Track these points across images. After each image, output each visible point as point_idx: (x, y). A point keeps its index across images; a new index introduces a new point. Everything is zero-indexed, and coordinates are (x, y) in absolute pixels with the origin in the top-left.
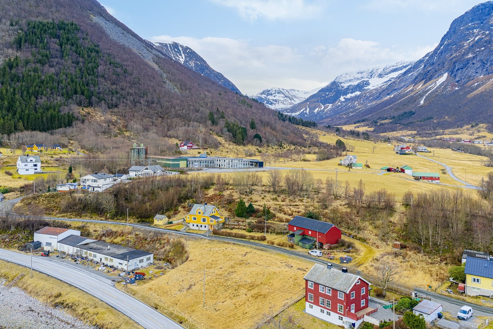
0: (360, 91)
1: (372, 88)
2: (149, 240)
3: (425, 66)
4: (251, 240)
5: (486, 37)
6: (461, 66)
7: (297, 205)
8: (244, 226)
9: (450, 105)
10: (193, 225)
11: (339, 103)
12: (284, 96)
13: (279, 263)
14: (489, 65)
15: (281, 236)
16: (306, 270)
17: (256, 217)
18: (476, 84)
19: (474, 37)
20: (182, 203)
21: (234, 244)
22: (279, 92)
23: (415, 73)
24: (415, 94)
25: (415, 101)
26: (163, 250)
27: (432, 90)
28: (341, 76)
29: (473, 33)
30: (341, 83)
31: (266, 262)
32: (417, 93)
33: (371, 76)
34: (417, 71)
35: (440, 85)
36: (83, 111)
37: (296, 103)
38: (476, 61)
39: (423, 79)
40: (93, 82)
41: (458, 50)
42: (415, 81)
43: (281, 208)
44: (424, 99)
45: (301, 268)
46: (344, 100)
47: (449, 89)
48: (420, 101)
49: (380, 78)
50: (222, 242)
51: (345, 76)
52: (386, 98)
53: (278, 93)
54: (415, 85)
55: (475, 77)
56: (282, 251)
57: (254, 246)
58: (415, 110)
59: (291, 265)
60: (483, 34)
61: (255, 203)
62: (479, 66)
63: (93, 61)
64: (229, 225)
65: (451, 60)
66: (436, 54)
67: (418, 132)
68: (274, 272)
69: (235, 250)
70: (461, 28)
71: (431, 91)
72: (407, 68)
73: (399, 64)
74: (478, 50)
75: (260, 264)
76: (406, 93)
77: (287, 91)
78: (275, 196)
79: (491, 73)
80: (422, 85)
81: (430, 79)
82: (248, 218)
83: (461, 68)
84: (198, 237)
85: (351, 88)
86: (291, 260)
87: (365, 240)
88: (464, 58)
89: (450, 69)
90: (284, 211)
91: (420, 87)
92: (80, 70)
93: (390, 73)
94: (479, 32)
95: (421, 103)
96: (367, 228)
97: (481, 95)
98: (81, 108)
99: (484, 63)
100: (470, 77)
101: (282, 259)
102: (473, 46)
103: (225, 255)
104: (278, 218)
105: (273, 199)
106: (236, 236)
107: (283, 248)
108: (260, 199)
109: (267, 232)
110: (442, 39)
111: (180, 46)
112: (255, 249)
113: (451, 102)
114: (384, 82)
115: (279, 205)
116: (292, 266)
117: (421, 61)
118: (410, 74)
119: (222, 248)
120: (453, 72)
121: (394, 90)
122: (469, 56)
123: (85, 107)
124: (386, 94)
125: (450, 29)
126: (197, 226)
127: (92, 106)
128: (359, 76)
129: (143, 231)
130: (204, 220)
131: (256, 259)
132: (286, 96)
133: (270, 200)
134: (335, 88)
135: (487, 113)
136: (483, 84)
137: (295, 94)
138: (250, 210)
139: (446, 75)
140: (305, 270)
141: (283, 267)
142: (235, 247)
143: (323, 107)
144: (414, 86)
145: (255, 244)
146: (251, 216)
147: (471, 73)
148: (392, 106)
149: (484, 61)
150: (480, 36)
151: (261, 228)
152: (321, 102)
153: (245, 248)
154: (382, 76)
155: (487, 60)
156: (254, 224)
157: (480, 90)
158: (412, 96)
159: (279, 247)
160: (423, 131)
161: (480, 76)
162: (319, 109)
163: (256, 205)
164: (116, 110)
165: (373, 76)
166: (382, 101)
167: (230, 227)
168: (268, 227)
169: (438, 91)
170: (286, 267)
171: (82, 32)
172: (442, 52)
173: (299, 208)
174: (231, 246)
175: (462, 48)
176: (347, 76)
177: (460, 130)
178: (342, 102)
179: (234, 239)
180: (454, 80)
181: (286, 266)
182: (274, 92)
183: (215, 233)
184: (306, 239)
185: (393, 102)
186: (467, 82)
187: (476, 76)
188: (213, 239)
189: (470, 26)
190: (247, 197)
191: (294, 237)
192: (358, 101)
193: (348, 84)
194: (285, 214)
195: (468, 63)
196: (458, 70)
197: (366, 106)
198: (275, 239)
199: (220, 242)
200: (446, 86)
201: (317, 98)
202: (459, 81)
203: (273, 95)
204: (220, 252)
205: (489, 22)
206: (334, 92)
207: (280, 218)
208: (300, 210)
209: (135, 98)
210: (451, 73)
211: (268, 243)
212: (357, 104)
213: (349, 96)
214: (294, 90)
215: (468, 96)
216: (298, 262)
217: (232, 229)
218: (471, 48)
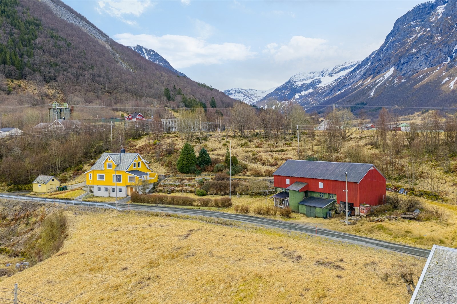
0: (313, 89)
1: (324, 86)
2: (10, 218)
3: (372, 63)
4: (203, 208)
5: (427, 34)
6: (406, 60)
7: (283, 151)
8: (192, 187)
9: (399, 95)
10: (99, 189)
11: (294, 101)
12: (244, 95)
13: (265, 250)
14: (431, 58)
15: (260, 198)
16: (341, 264)
17: (212, 172)
18: (421, 76)
19: (416, 34)
20: (92, 159)
21: (168, 216)
22: (239, 91)
23: (363, 70)
24: (365, 88)
25: (366, 93)
26: (29, 235)
27: (381, 83)
28: (295, 75)
29: (415, 31)
30: (295, 82)
31: (233, 250)
32: (367, 86)
33: (322, 75)
34: (365, 68)
35: (388, 78)
36: (12, 84)
37: (255, 102)
38: (420, 55)
39: (371, 74)
40: (29, 54)
41: (402, 46)
42: (364, 77)
43: (255, 156)
44: (373, 92)
45: (326, 261)
46: (299, 97)
47: (396, 81)
48: (370, 94)
49: (331, 77)
50: (145, 214)
51: (299, 76)
52: (337, 94)
53: (238, 93)
54: (364, 79)
55: (419, 70)
56: (267, 223)
57: (208, 218)
58: (367, 102)
59: (296, 254)
60: (425, 31)
61: (212, 153)
62: (422, 59)
63: (31, 33)
64: (165, 185)
65: (396, 55)
66: (382, 51)
67: (372, 120)
68: (257, 275)
69: (168, 227)
70: (404, 26)
71: (379, 84)
72: (355, 67)
73: (347, 63)
74: (421, 45)
75: (219, 254)
76: (356, 87)
77: (246, 91)
78: (244, 141)
79: (434, 65)
80: (370, 79)
81: (378, 73)
82: (199, 174)
83: (406, 62)
84: (101, 207)
85: (304, 86)
86: (292, 242)
87: (436, 196)
88: (408, 53)
89: (396, 64)
90: (261, 160)
91: (369, 81)
92: (14, 41)
93: (339, 71)
94: (421, 29)
95: (371, 95)
96: (428, 174)
97: (427, 86)
98: (10, 80)
99: (427, 57)
100: (415, 70)
101: (270, 240)
102: (415, 42)
103: (143, 239)
104: (251, 170)
105: (242, 145)
106: (174, 202)
107: (268, 217)
108: (220, 146)
109: (234, 193)
110: (387, 37)
111: (144, 49)
112: (210, 222)
113: (399, 93)
114: (334, 80)
115: (252, 151)
116: (299, 257)
117: (368, 59)
118: (359, 71)
119: (142, 225)
120: (398, 66)
121: (345, 86)
122: (413, 51)
123: (15, 79)
124: (337, 90)
125: (394, 27)
126: (106, 190)
127: (25, 79)
128: (312, 75)
129: (6, 203)
130: (119, 179)
131: (212, 243)
132: (245, 96)
133: (236, 146)
134: (290, 86)
135: (434, 101)
136: (427, 76)
137: (253, 93)
138: (202, 160)
139: (392, 69)
140: (338, 267)
141: (278, 259)
142: (169, 222)
143: (280, 104)
144: (363, 81)
145: (211, 214)
146: (205, 170)
147: (415, 66)
148: (344, 99)
149: (427, 55)
150: (422, 33)
151: (222, 188)
152: (278, 99)
153: (188, 222)
154: (332, 74)
155: (430, 54)
156: (210, 182)
157: (425, 81)
158: (362, 89)
159: (259, 216)
160: (376, 119)
161: (424, 68)
162: (276, 106)
163: (213, 154)
164: (54, 83)
165: (324, 75)
166: (333, 96)
167: (166, 190)
168: (235, 186)
169: (386, 84)
170: (285, 259)
171: (22, 7)
172: (388, 49)
173: (287, 154)
174: (161, 220)
175: (405, 44)
176: (301, 76)
177: (411, 117)
178: (297, 99)
179: (170, 208)
180: (400, 73)
181: (285, 255)
182: (234, 92)
183: (136, 199)
184: (313, 198)
185: (345, 96)
186: (413, 74)
187: (421, 69)
188: (127, 209)
189: (412, 24)
190: (199, 145)
191: (288, 197)
192: (311, 97)
193: (302, 83)
194: (264, 164)
195: (413, 57)
196: (404, 64)
197: (319, 101)
198: (250, 203)
199: (141, 214)
200: (393, 79)
201: (274, 96)
202: (405, 74)
203: (234, 95)
204: (136, 232)
205: (430, 20)
206: (289, 90)
207: (255, 170)
208: (288, 156)
209: (78, 71)
210: (397, 67)
211: (236, 210)
212: (310, 100)
213: (303, 93)
214: (252, 90)
215: (415, 87)
216: (311, 245)
217: (169, 192)
218: (415, 44)
